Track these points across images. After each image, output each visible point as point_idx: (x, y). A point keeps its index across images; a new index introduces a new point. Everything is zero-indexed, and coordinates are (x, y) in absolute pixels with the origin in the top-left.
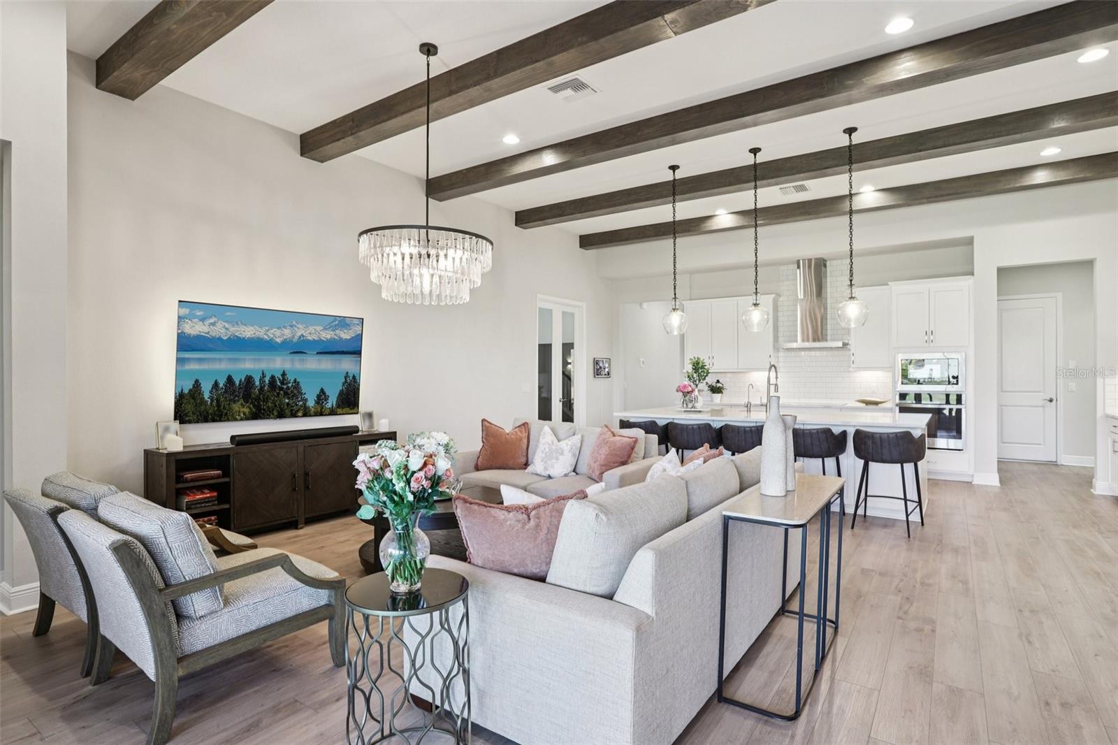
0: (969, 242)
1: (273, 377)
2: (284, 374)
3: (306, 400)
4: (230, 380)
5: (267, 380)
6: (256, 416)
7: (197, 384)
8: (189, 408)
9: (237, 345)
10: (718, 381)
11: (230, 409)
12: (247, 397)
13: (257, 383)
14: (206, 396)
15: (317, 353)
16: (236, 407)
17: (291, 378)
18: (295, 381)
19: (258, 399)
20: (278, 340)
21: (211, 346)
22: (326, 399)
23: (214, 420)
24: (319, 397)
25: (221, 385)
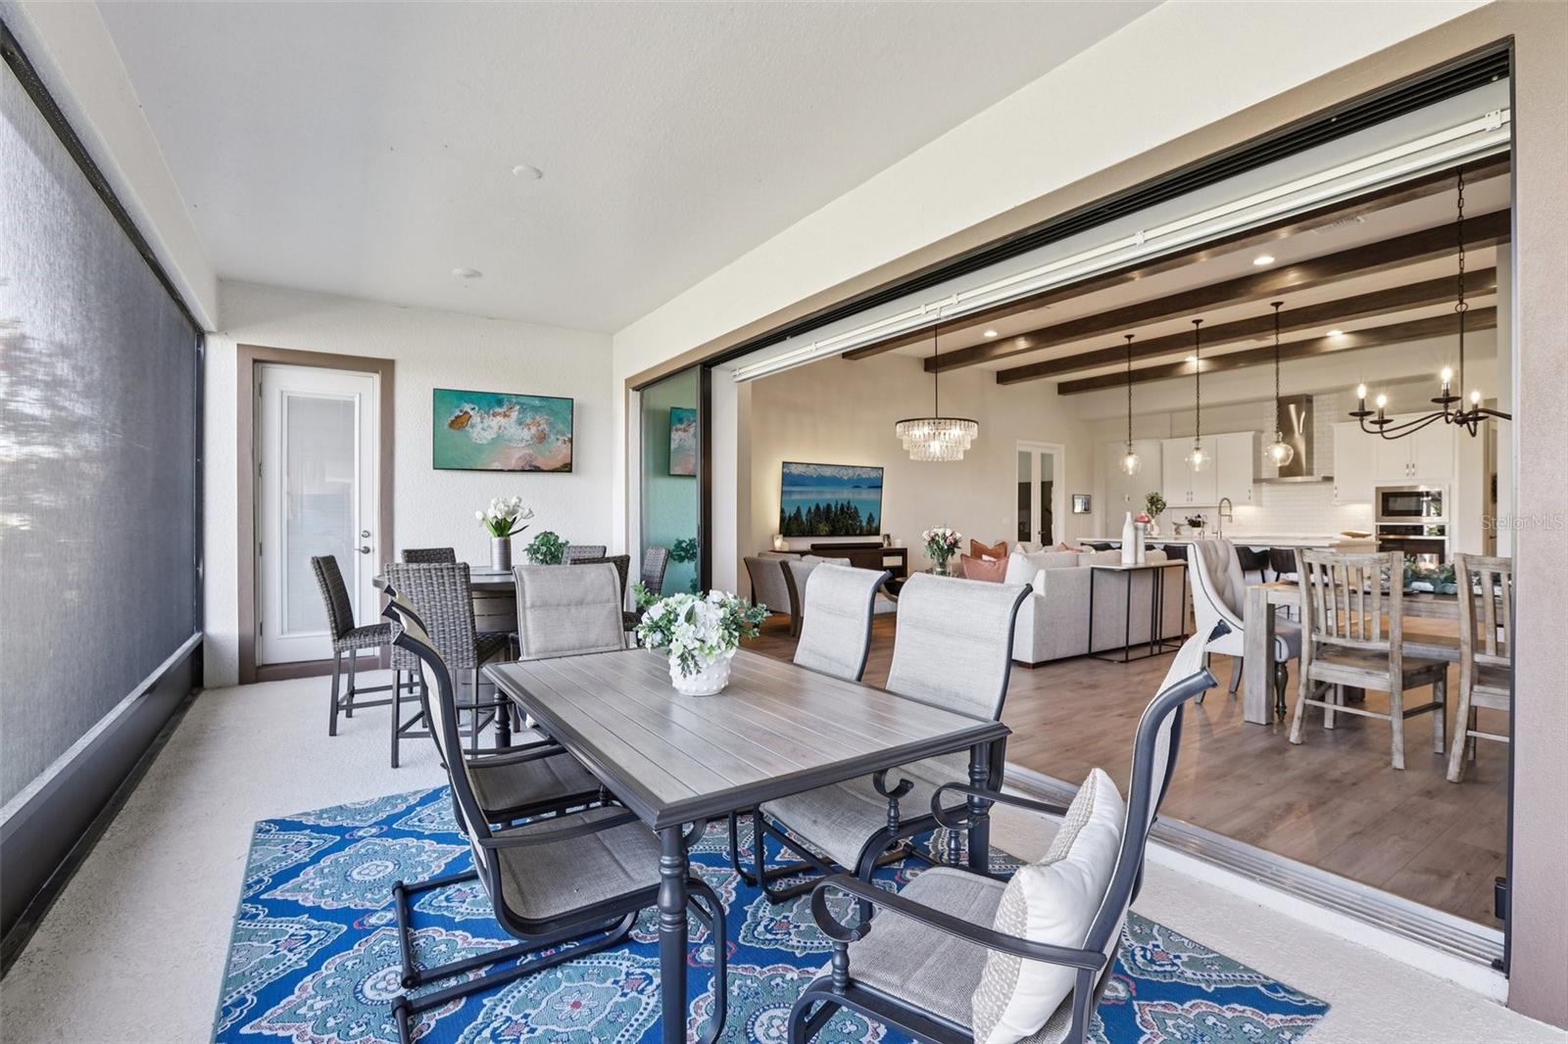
1: (842, 505)
2: (849, 503)
3: (861, 522)
4: (818, 507)
5: (839, 506)
6: (832, 534)
7: (799, 509)
8: (794, 527)
9: (822, 481)
10: (1197, 516)
11: (818, 528)
12: (827, 519)
13: (833, 509)
14: (804, 518)
15: (870, 487)
16: (821, 526)
17: (852, 505)
18: (855, 508)
19: (834, 520)
20: (846, 478)
21: (807, 482)
22: (873, 520)
23: (808, 536)
24: (869, 519)
25: (813, 511)
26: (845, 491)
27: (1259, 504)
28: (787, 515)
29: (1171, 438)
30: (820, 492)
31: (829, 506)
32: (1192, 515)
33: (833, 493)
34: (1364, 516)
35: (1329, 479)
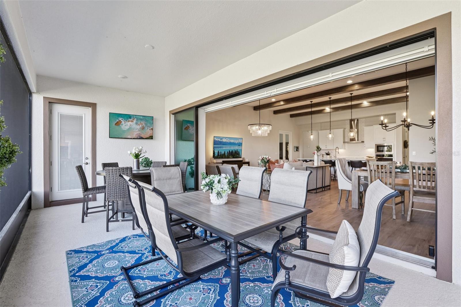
0: (395, 114)
2: (237, 150)
4: (229, 151)
5: (235, 151)
9: (231, 144)
10: (329, 152)
12: (232, 155)
13: (233, 152)
14: (226, 154)
17: (238, 151)
19: (233, 155)
20: (236, 143)
21: (227, 144)
26: (236, 147)
27: (345, 149)
28: (222, 154)
29: (321, 130)
30: (230, 147)
31: (232, 151)
32: (327, 152)
33: (233, 147)
34: (372, 152)
35: (363, 142)
